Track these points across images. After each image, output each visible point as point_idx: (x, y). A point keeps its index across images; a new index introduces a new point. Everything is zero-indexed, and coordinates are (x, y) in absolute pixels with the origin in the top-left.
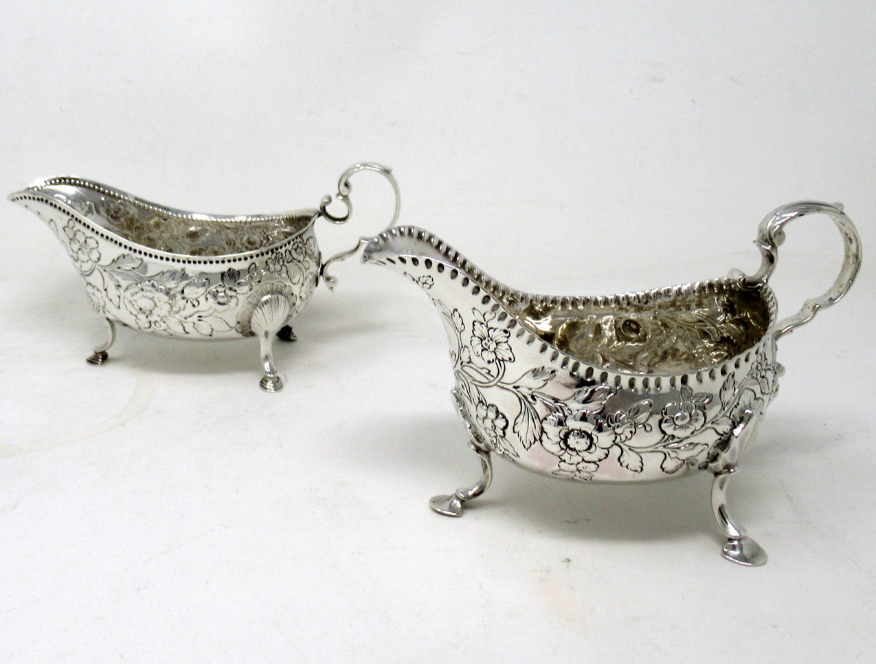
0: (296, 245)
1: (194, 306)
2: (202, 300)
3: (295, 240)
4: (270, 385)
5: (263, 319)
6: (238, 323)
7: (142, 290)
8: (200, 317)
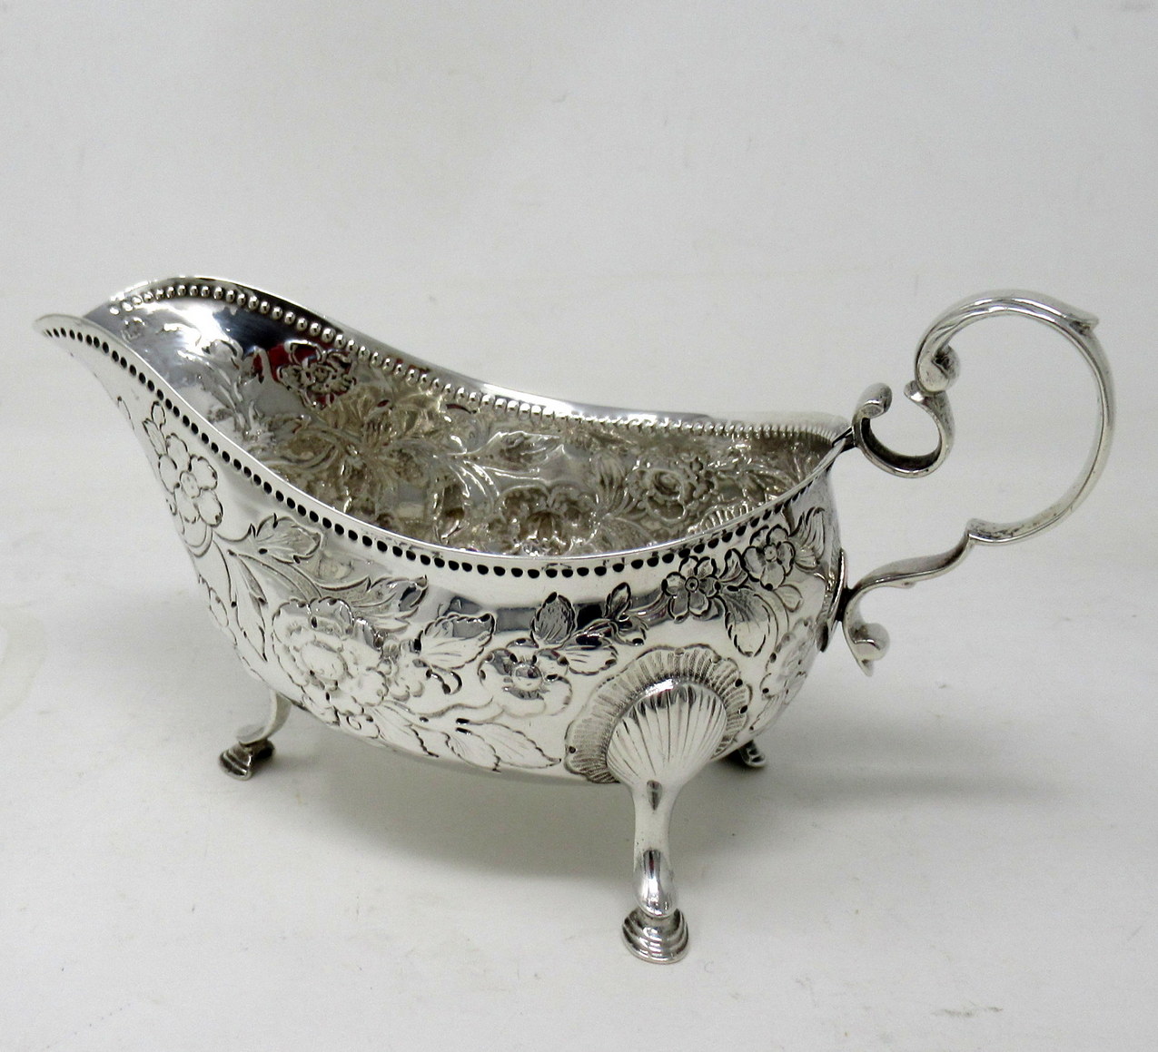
0: (763, 536)
1: (446, 689)
2: (468, 674)
3: (761, 523)
4: (648, 936)
5: (642, 751)
6: (572, 750)
7: (314, 623)
8: (461, 721)
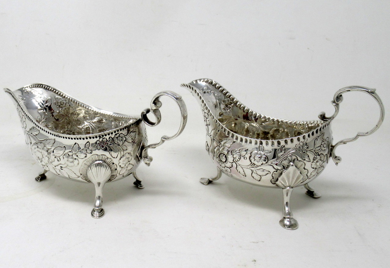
1: (58, 160)
2: (61, 157)
4: (96, 214)
6: (81, 174)
7: (38, 147)
8: (61, 167)
